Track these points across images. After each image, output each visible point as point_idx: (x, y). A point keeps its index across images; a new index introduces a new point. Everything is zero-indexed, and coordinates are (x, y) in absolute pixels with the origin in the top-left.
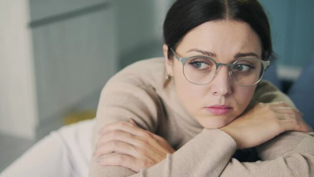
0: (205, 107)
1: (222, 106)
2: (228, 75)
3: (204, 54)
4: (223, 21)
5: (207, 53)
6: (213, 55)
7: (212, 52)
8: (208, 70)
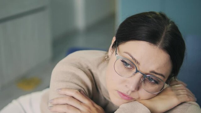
0: (118, 91)
1: (127, 95)
2: (140, 80)
3: (133, 59)
4: (155, 47)
5: (135, 60)
6: (138, 63)
7: (138, 61)
8: (131, 70)
